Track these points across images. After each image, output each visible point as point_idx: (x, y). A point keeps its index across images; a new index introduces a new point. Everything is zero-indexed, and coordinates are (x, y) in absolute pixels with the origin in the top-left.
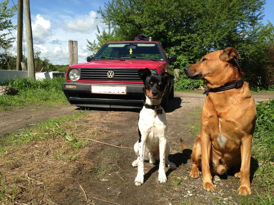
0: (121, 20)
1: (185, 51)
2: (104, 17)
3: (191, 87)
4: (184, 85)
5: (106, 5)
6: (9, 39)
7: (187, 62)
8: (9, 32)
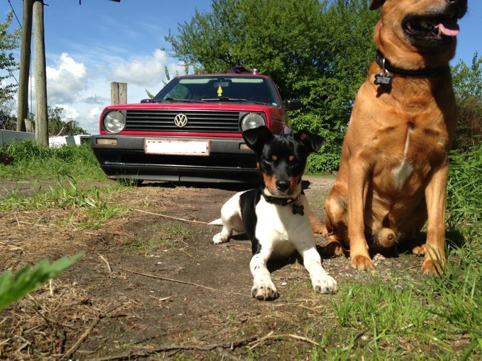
0: (205, 52)
1: (316, 107)
2: (177, 48)
3: (327, 169)
4: (315, 165)
5: (179, 27)
6: (7, 87)
7: (320, 125)
8: (8, 75)
